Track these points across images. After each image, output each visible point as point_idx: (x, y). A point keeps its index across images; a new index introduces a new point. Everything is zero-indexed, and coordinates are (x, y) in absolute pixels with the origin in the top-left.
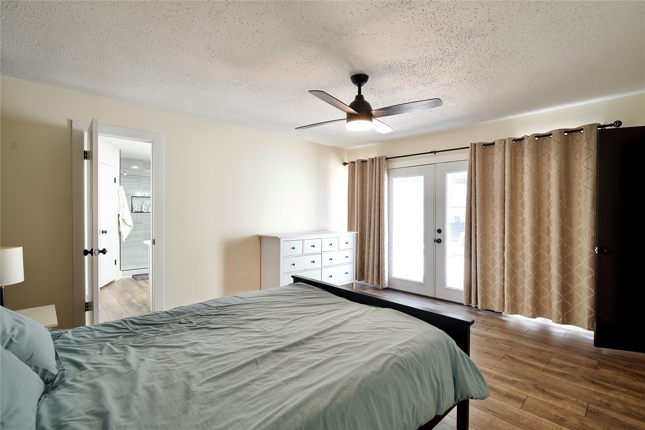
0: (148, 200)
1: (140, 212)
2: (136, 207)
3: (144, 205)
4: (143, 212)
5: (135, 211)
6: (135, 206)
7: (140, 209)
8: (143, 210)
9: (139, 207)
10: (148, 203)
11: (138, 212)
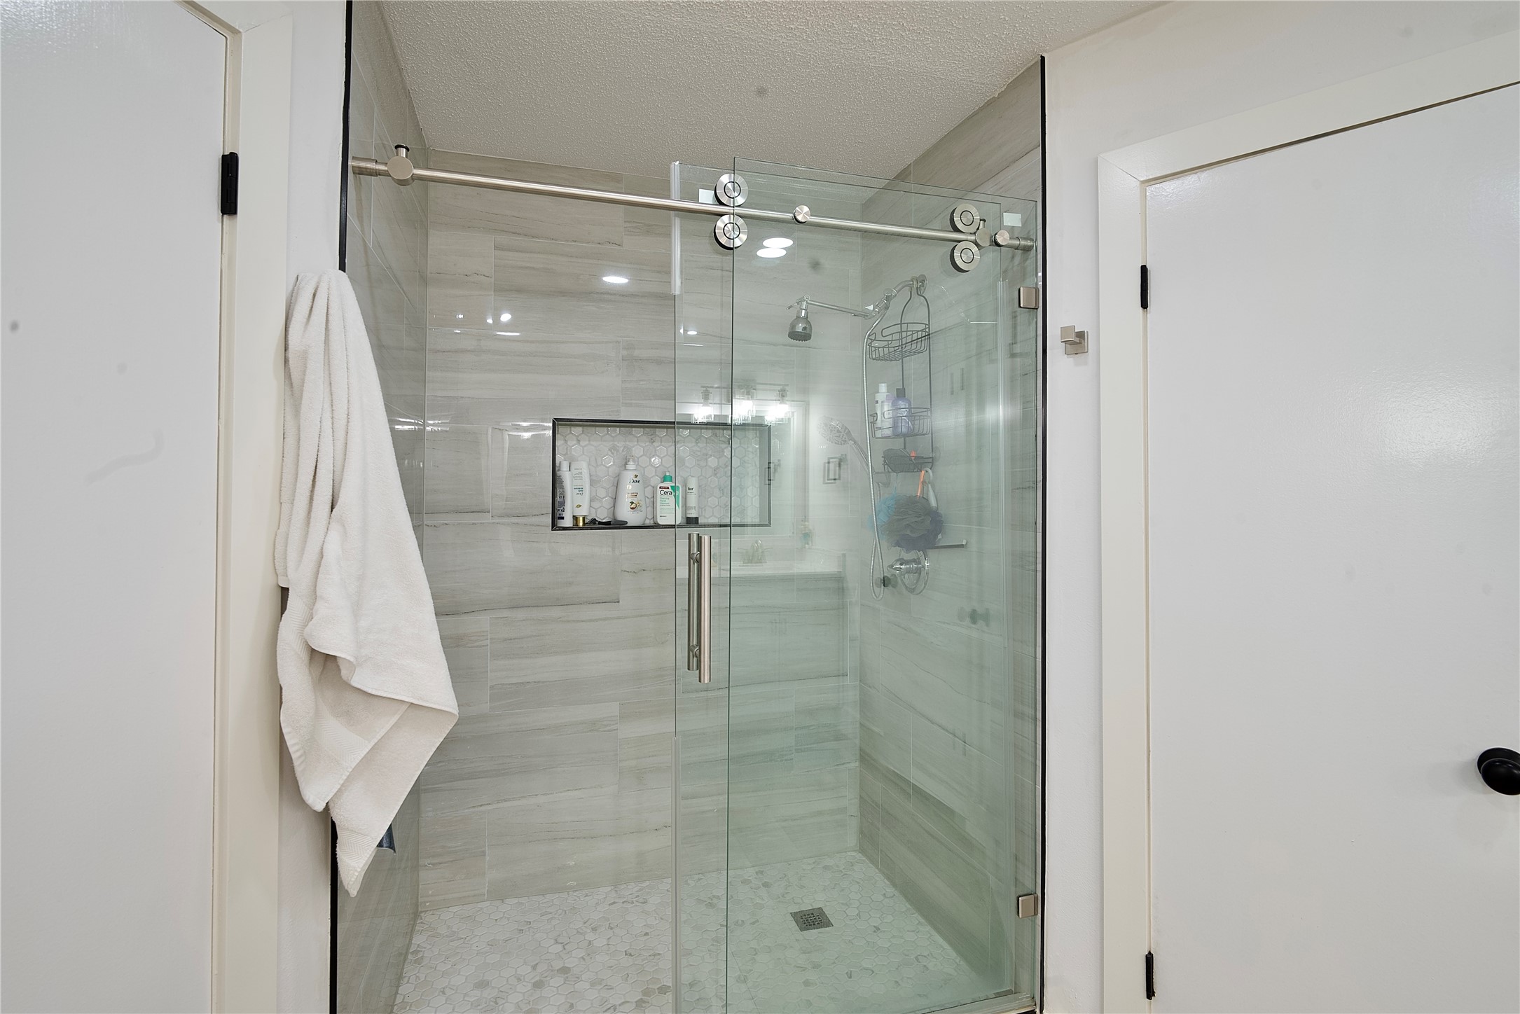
0: (652, 441)
1: (607, 525)
2: (581, 490)
3: (628, 476)
4: (622, 525)
5: (575, 518)
6: (578, 483)
7: (607, 502)
8: (625, 514)
9: (601, 493)
10: (656, 461)
11: (594, 521)
